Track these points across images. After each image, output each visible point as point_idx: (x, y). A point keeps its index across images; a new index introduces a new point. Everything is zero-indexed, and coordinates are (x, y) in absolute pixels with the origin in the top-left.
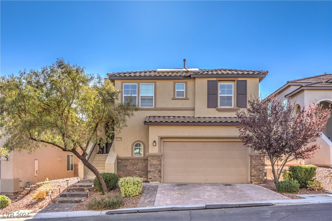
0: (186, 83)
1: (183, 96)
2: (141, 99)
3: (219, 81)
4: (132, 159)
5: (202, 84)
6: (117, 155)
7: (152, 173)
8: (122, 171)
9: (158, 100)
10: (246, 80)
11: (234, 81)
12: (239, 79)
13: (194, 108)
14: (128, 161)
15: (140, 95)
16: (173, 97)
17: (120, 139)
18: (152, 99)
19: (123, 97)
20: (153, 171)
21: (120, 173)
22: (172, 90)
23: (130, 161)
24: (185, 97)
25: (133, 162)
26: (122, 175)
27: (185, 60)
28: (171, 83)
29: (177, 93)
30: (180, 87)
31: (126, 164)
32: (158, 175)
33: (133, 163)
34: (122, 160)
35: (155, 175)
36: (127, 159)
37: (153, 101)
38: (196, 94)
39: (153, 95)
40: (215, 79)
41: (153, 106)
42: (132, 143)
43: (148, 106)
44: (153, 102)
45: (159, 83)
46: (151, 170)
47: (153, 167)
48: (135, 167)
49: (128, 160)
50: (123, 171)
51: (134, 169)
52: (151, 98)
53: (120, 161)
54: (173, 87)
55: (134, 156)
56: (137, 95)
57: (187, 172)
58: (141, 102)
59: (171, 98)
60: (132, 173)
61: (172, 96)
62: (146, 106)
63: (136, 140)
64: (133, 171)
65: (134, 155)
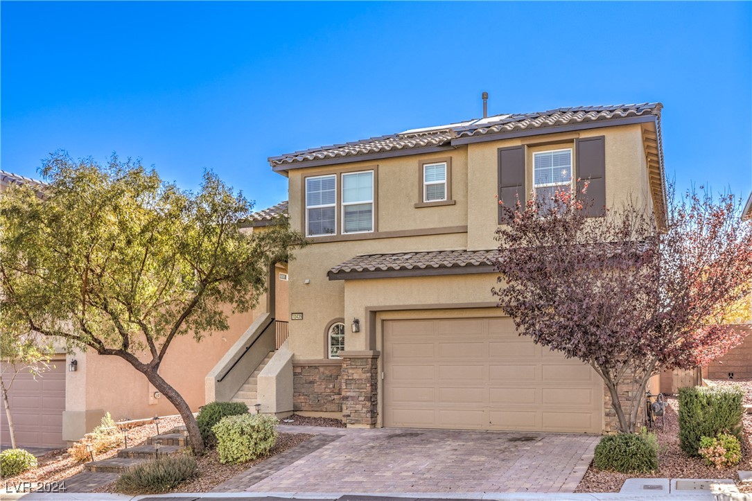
0: (450, 162)
1: (443, 197)
2: (346, 213)
3: (529, 146)
4: (326, 366)
5: (484, 161)
6: (294, 355)
7: (350, 403)
8: (303, 395)
9: (381, 212)
10: (604, 136)
11: (571, 141)
12: (583, 135)
13: (466, 227)
14: (317, 370)
15: (343, 204)
16: (417, 202)
17: (299, 317)
18: (370, 211)
19: (306, 210)
20: (354, 397)
21: (299, 401)
22: (416, 183)
23: (321, 369)
24: (446, 199)
25: (327, 372)
26: (303, 404)
27: (485, 96)
28: (412, 164)
29: (427, 190)
30: (436, 174)
31: (311, 379)
32: (365, 407)
33: (327, 376)
34: (304, 367)
35: (359, 407)
36: (313, 366)
37: (371, 215)
38: (469, 188)
39: (372, 201)
40: (518, 143)
41: (371, 229)
42: (325, 325)
43: (360, 230)
44: (371, 218)
45: (385, 167)
46: (348, 394)
47: (353, 386)
48: (331, 386)
49: (316, 367)
50: (306, 395)
51: (329, 391)
52: (367, 208)
53: (299, 370)
54: (417, 175)
55: (330, 357)
56: (335, 205)
57: (443, 401)
58: (345, 221)
59: (413, 204)
60: (325, 401)
61: (415, 200)
62: (356, 230)
63: (333, 318)
64: (326, 396)
65: (330, 354)
